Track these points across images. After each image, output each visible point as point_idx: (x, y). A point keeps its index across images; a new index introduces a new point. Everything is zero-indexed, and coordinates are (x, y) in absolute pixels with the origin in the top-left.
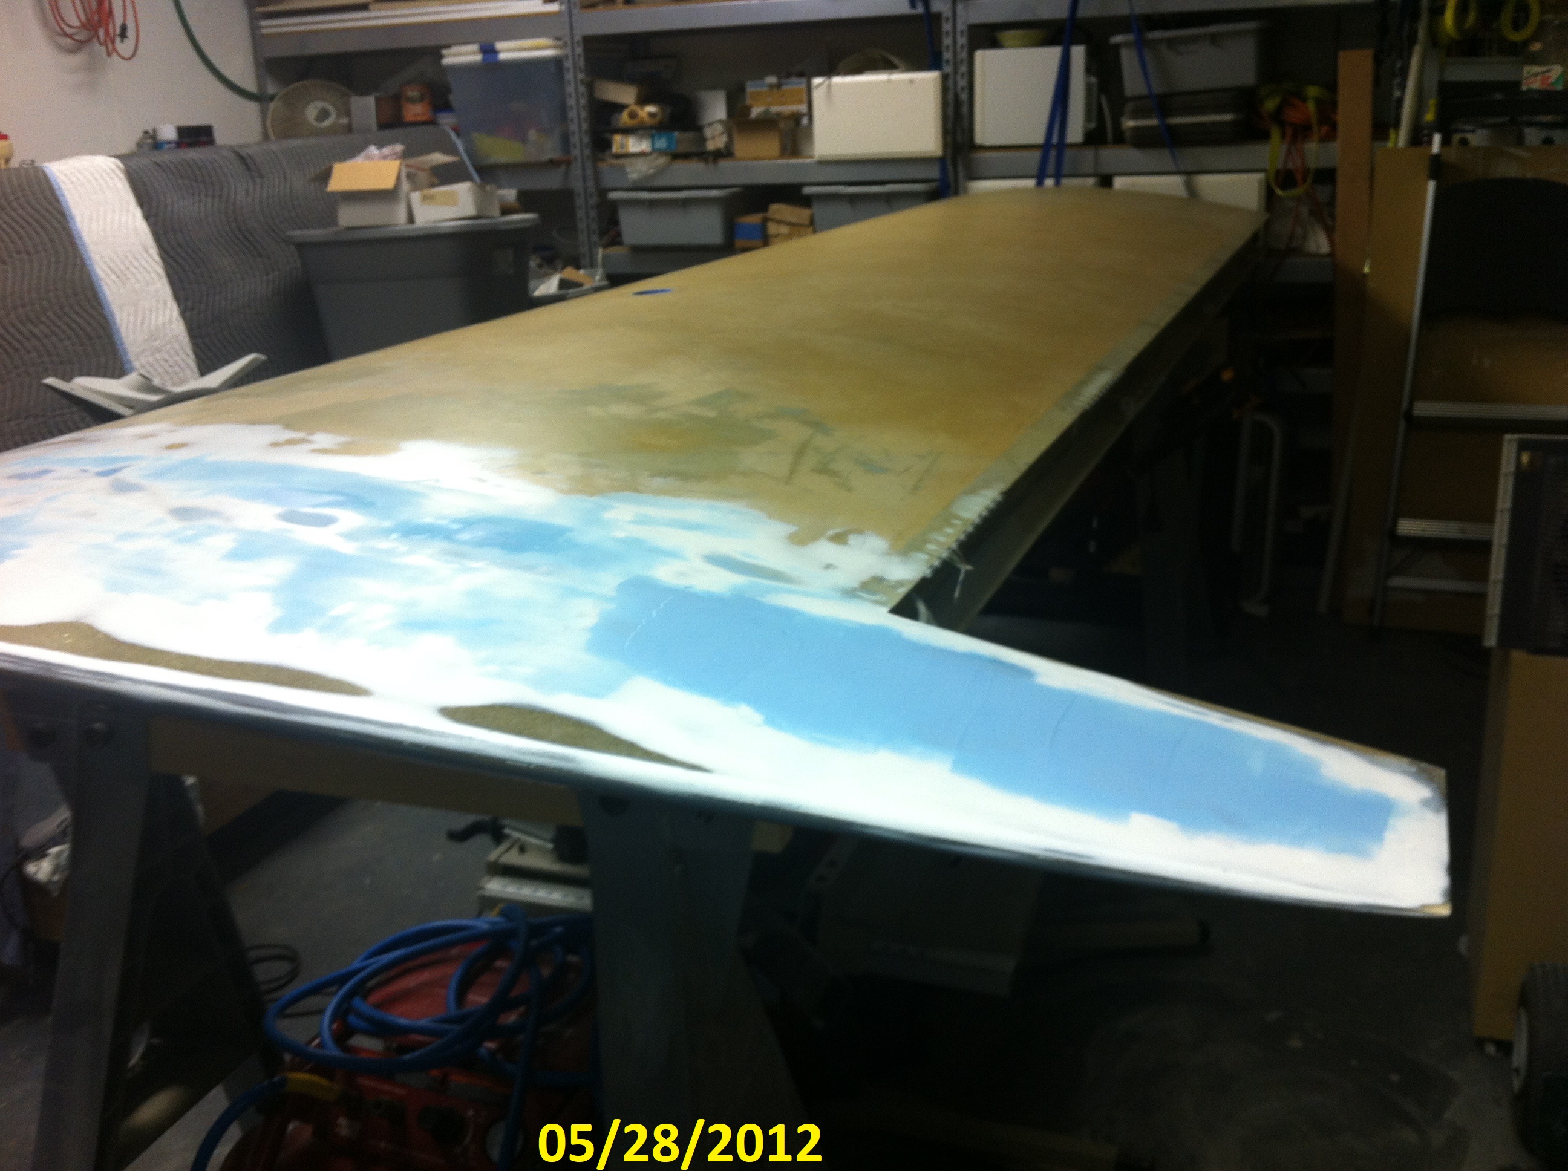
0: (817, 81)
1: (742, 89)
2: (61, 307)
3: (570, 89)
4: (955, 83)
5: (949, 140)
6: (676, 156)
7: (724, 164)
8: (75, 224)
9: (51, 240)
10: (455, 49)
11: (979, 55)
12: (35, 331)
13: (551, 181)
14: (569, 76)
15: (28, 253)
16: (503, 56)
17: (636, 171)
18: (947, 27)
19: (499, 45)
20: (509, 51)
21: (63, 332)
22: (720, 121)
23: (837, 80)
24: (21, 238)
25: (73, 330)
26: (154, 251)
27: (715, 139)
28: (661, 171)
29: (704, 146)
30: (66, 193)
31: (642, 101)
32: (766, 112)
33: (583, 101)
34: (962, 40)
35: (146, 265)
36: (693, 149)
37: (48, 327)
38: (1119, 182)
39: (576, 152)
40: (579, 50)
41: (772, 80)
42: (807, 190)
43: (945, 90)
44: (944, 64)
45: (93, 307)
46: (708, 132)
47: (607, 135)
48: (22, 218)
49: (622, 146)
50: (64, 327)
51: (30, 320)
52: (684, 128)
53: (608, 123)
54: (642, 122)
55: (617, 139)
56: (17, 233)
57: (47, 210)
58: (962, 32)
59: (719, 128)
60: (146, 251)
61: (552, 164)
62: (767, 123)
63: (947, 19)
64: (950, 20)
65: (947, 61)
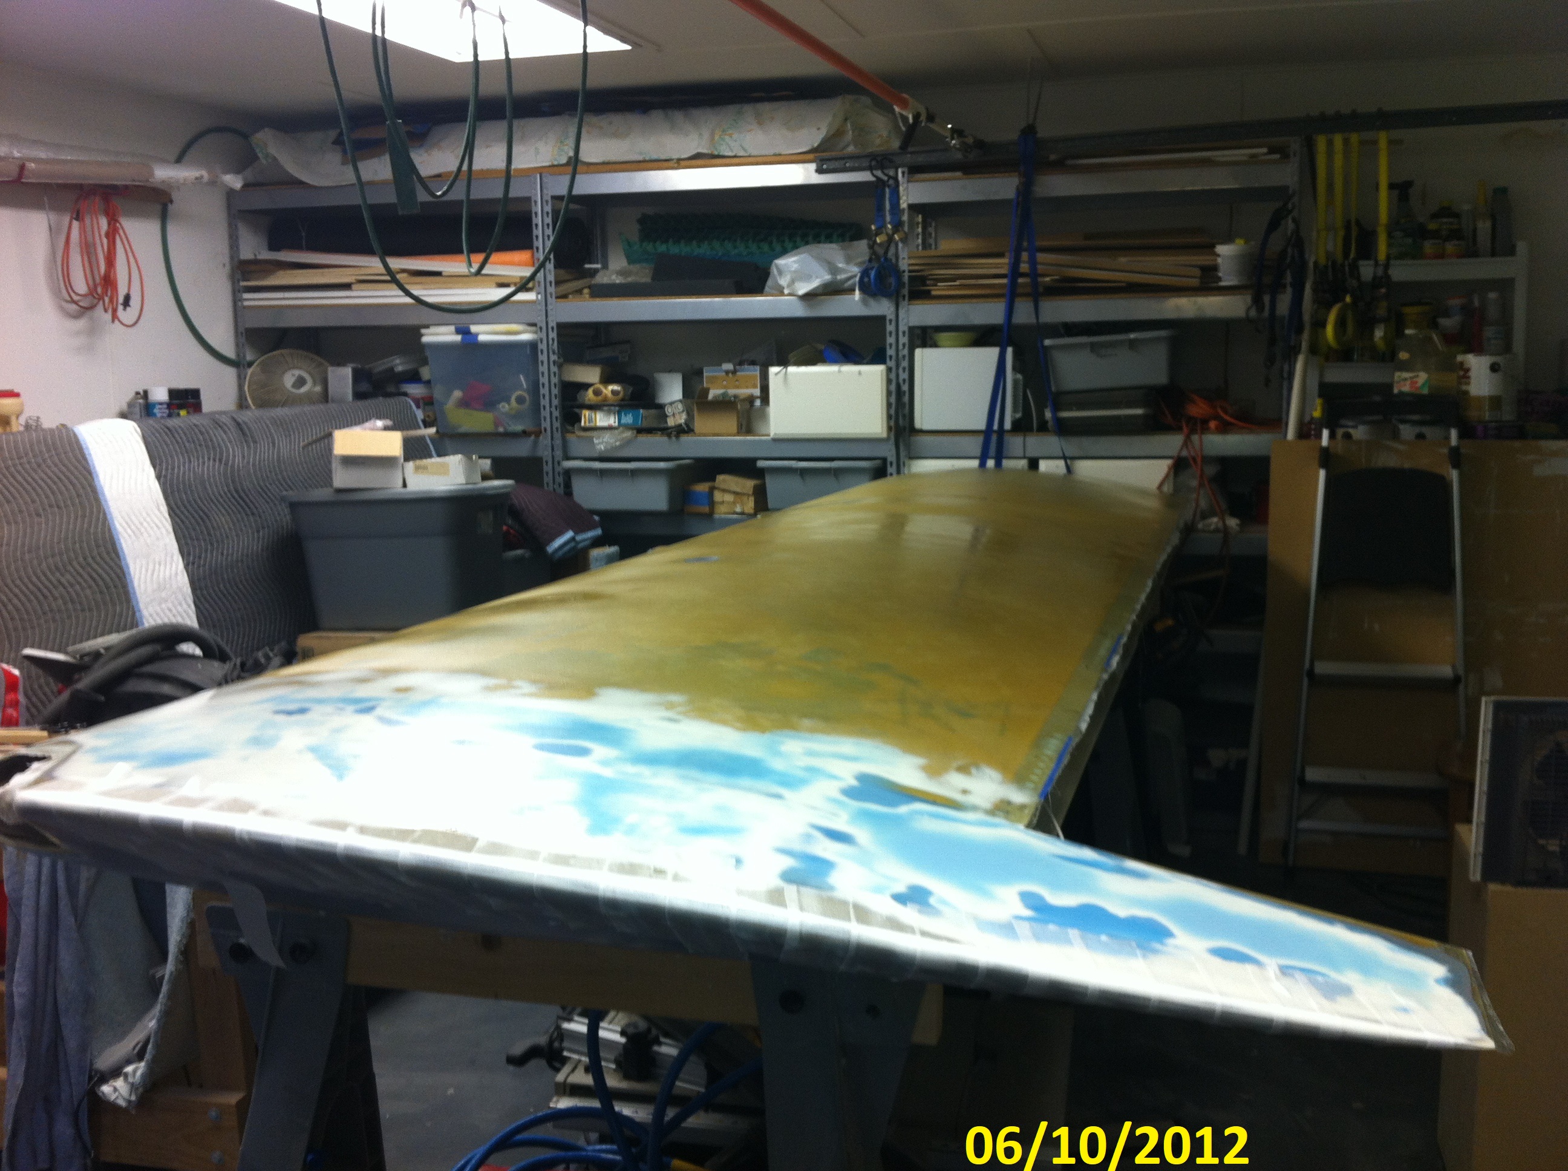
0: (773, 370)
1: (700, 373)
2: (85, 559)
3: (543, 369)
4: (898, 376)
5: (892, 423)
6: (640, 431)
7: (684, 438)
8: (99, 481)
9: (78, 496)
10: (432, 330)
11: (918, 352)
12: (63, 580)
13: (521, 449)
14: (543, 357)
15: (58, 507)
16: (482, 338)
17: (602, 443)
18: (890, 328)
19: (474, 329)
20: (486, 333)
21: (85, 581)
22: (680, 401)
23: (792, 369)
24: (53, 493)
25: (94, 580)
26: (164, 508)
27: (676, 417)
28: (627, 443)
29: (666, 422)
30: (92, 452)
31: (606, 380)
32: (724, 395)
33: (555, 380)
34: (904, 340)
35: (157, 522)
36: (655, 425)
37: (74, 577)
38: (1044, 465)
39: (546, 424)
40: (553, 335)
41: (729, 366)
42: (761, 464)
43: (889, 381)
44: (888, 359)
45: (111, 559)
46: (669, 410)
47: (577, 410)
48: (56, 475)
49: (590, 421)
50: (86, 576)
51: (57, 569)
52: (646, 407)
53: (575, 399)
54: (606, 399)
55: (586, 413)
56: (49, 487)
57: (76, 468)
58: (904, 333)
59: (680, 406)
60: (159, 510)
61: (525, 434)
62: (725, 404)
63: (891, 321)
64: (893, 323)
65: (891, 357)
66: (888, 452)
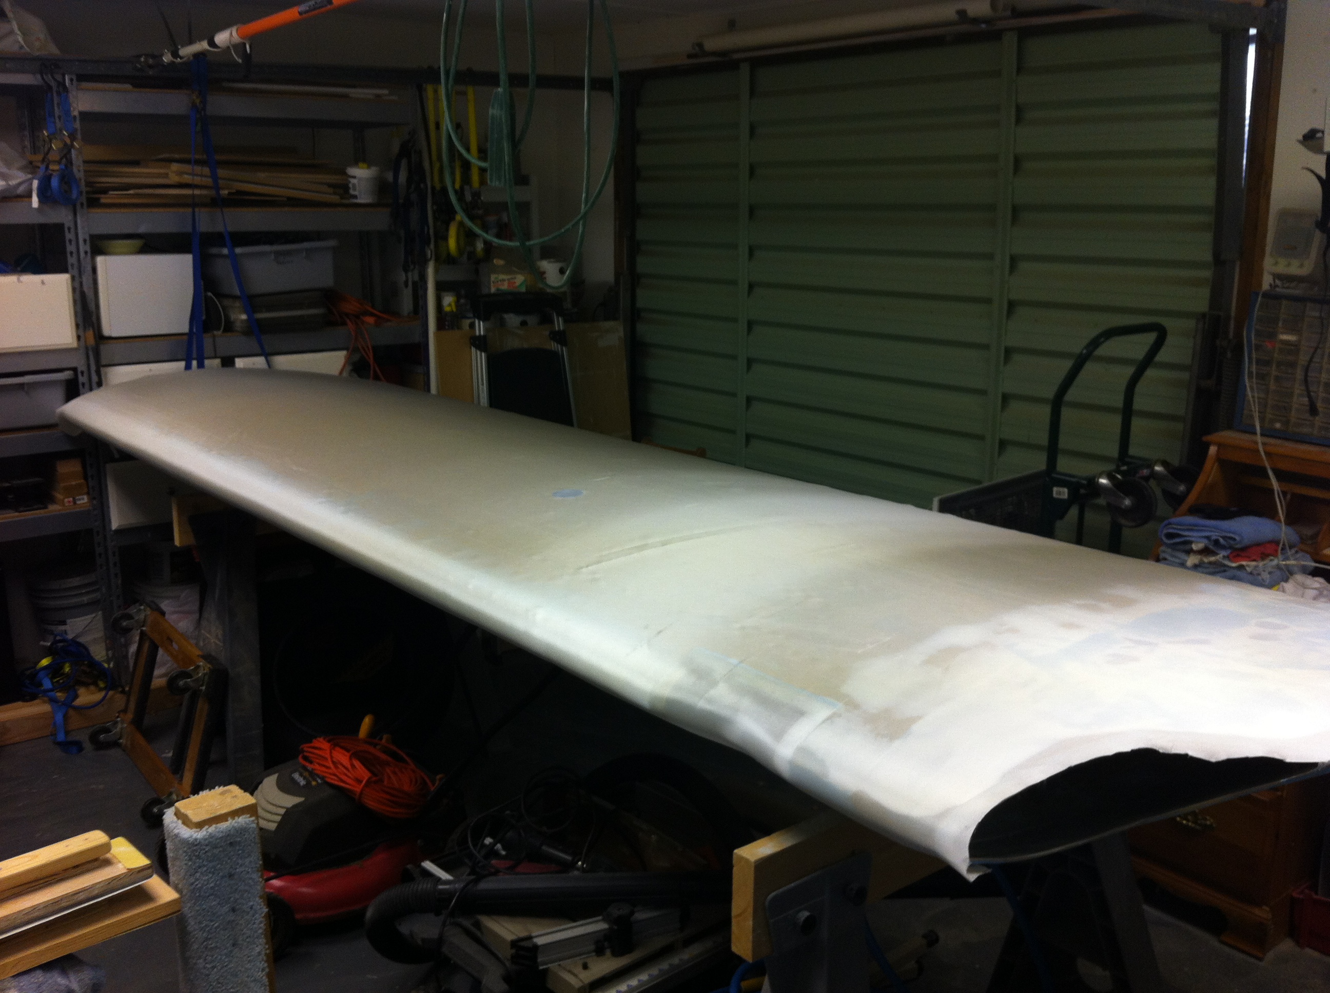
4: (82, 284)
18: (69, 236)
34: (85, 247)
38: (240, 363)
44: (69, 267)
58: (85, 241)
63: (69, 229)
64: (72, 230)
65: (72, 265)
66: (78, 362)
